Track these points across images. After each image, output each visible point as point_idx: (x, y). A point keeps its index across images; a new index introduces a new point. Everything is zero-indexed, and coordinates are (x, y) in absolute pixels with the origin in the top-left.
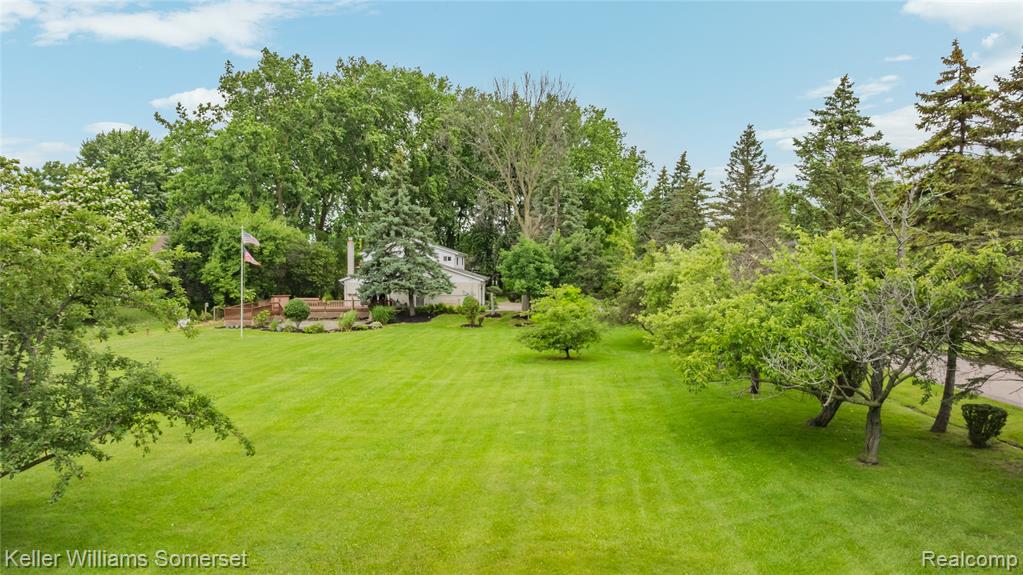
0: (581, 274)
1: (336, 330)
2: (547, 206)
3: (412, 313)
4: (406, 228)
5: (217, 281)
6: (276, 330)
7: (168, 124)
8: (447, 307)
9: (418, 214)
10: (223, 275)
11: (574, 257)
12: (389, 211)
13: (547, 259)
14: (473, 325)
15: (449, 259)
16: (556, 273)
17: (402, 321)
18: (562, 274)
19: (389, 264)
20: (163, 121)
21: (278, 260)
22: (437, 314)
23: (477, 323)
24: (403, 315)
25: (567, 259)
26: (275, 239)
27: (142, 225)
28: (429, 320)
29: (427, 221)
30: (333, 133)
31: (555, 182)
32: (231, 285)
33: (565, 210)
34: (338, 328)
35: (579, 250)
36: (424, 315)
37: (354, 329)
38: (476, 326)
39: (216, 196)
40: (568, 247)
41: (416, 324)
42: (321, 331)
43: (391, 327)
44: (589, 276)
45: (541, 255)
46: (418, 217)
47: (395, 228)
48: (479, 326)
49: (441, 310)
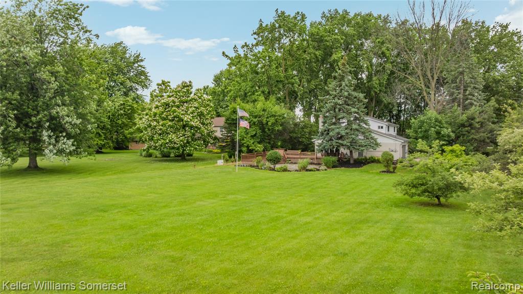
0: (475, 137)
1: (296, 171)
2: (454, 90)
3: (352, 162)
4: (347, 107)
5: (243, 139)
6: (262, 169)
7: (229, 58)
8: (376, 159)
9: (355, 98)
10: (245, 136)
11: (469, 123)
12: (336, 96)
13: (445, 125)
14: (388, 172)
15: (382, 127)
16: (453, 135)
17: (342, 167)
18: (457, 137)
19: (333, 130)
20: (227, 56)
21: (277, 128)
22: (369, 163)
23: (392, 170)
24: (344, 163)
25: (463, 125)
26: (275, 116)
27: (207, 110)
28: (361, 167)
29: (361, 101)
30: (315, 55)
31: (462, 73)
32: (250, 142)
33: (468, 92)
34: (297, 168)
35: (473, 119)
36: (360, 163)
37: (307, 170)
38: (391, 172)
39: (250, 93)
40: (464, 117)
41: (351, 169)
42: (285, 170)
43: (333, 170)
44: (482, 138)
45: (440, 122)
46: (355, 99)
47: (338, 107)
48: (393, 172)
49: (373, 161)
